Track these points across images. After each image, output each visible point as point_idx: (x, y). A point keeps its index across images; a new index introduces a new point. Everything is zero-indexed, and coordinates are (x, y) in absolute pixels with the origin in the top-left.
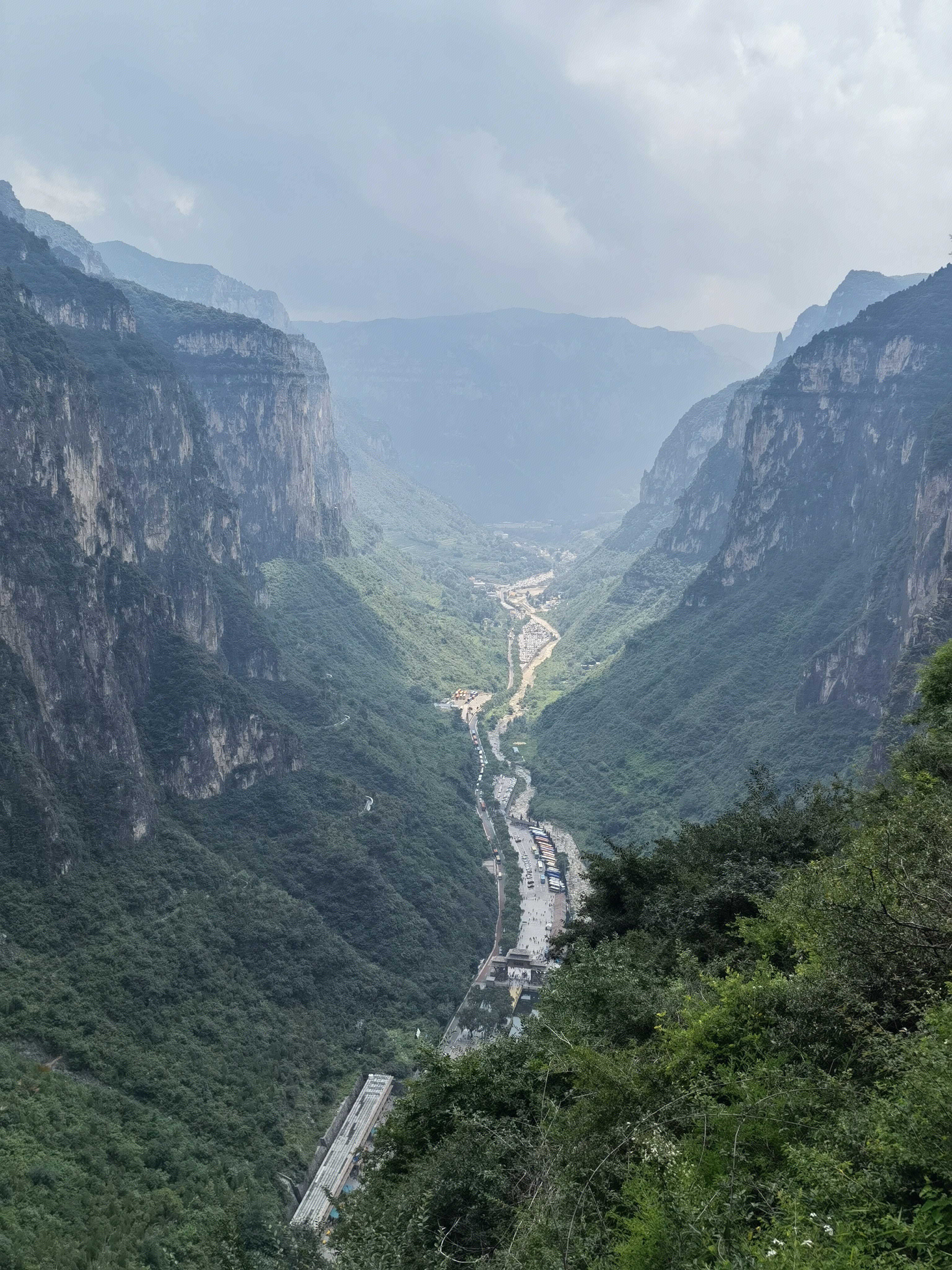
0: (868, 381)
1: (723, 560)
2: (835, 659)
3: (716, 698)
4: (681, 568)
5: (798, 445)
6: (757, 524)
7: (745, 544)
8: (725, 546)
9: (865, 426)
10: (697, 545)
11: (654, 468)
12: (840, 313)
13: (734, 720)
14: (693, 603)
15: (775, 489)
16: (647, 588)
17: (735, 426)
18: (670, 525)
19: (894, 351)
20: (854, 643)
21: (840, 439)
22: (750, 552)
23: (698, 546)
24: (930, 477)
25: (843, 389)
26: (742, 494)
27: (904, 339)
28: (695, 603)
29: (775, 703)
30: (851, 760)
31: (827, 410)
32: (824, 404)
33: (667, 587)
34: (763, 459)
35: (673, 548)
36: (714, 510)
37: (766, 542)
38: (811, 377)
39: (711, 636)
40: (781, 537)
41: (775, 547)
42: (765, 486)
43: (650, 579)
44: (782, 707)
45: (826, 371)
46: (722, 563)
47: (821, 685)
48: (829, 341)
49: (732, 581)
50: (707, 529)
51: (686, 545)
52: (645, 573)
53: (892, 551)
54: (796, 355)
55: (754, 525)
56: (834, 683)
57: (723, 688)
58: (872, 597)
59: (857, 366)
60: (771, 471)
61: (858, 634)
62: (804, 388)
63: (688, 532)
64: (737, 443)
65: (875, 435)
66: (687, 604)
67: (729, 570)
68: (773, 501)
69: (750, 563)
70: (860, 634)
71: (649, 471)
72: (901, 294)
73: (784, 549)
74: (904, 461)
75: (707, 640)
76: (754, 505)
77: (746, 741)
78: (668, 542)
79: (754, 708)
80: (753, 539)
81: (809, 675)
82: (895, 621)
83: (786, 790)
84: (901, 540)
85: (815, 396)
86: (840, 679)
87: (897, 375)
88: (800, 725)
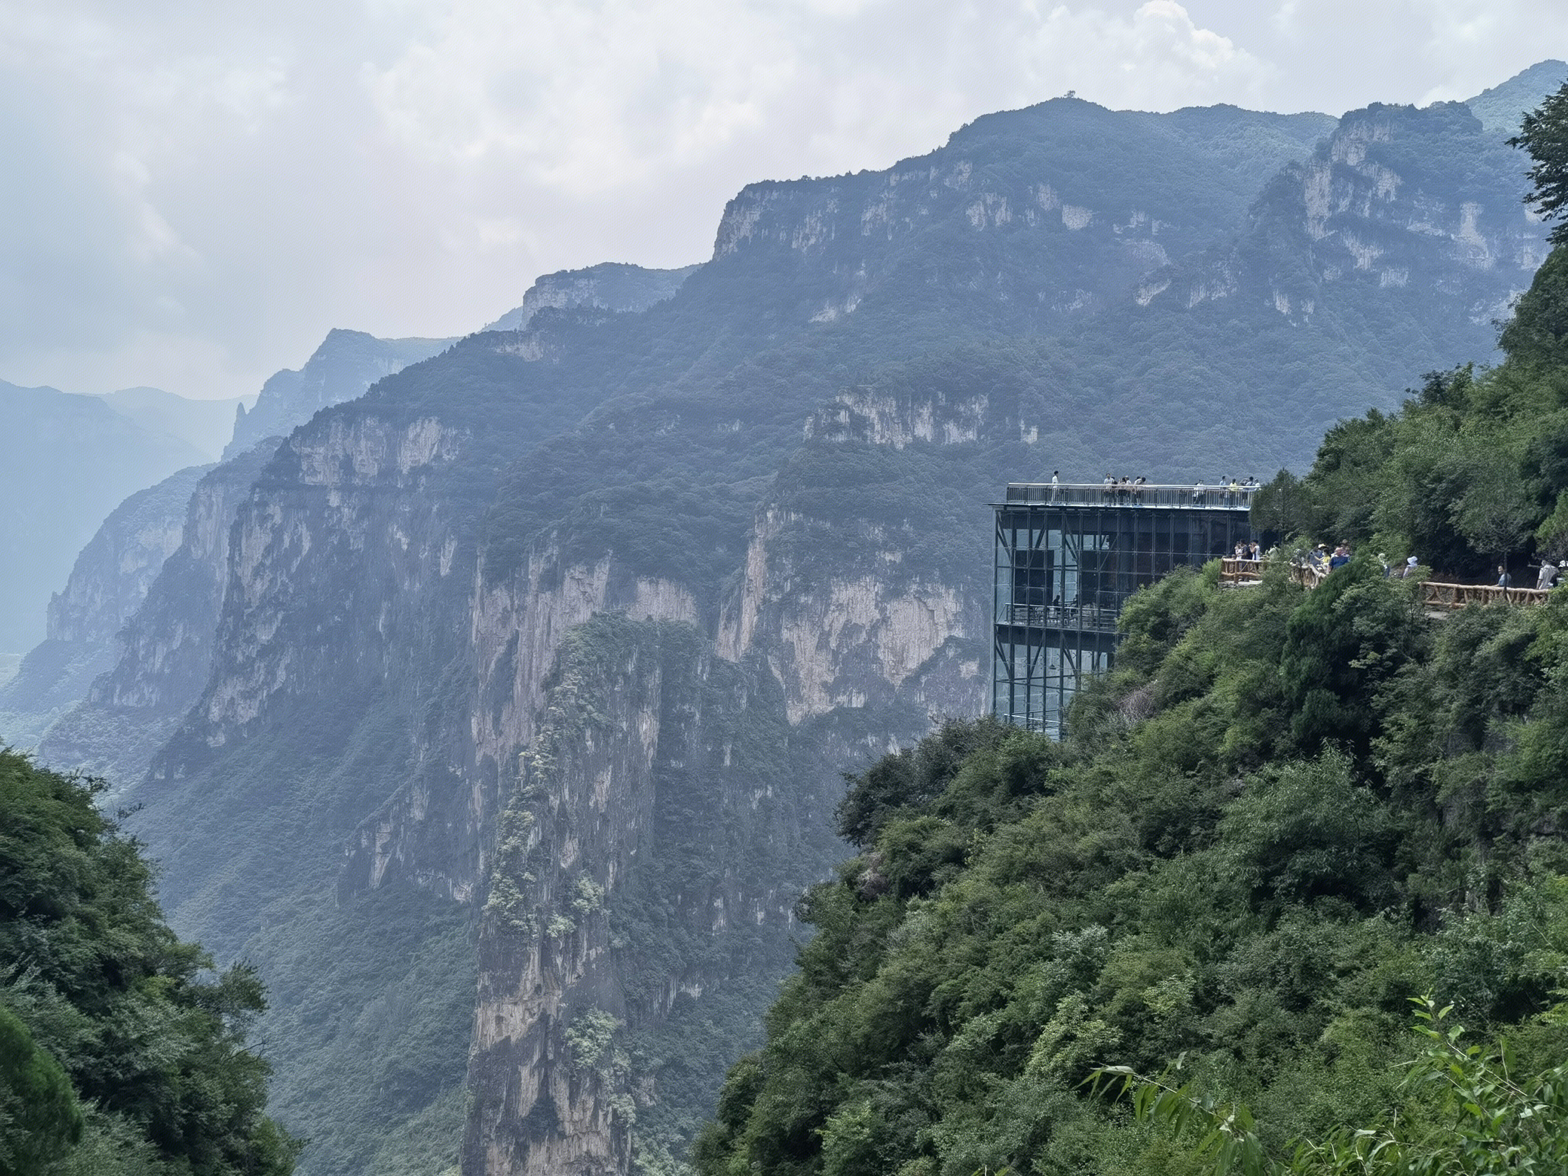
0: (389, 472)
1: (208, 711)
2: (386, 828)
3: (217, 903)
4: (132, 728)
5: (304, 553)
6: (254, 660)
7: (238, 688)
8: (210, 691)
9: (390, 529)
10: (152, 694)
11: (68, 588)
12: (323, 382)
13: (243, 929)
14: (166, 775)
15: (276, 614)
16: (79, 761)
17: (200, 529)
18: (111, 668)
19: (418, 435)
20: (409, 805)
21: (358, 544)
22: (246, 699)
23: (154, 696)
24: (490, 591)
25: (357, 481)
26: (230, 619)
27: (430, 421)
28: (169, 775)
29: (302, 898)
30: (418, 957)
31: (338, 508)
32: (334, 500)
33: (110, 758)
34: (257, 572)
35: (116, 701)
36: (176, 645)
37: (266, 683)
38: (316, 464)
39: (202, 818)
40: (288, 676)
41: (280, 690)
42: (261, 608)
43: (83, 748)
44: (312, 903)
45: (334, 457)
46: (206, 716)
47: (369, 865)
48: (335, 420)
49: (222, 739)
50: (167, 671)
51: (136, 697)
52: (75, 740)
53: (447, 684)
54: (293, 436)
55: (250, 661)
56: (387, 860)
57: (225, 887)
58: (426, 745)
59: (373, 452)
60: (269, 588)
61: (414, 794)
62: (307, 479)
63: (139, 677)
64: (205, 551)
65: (403, 539)
66: (157, 776)
67: (218, 725)
68: (274, 628)
69: (247, 712)
70: (416, 793)
71: (60, 593)
72: (418, 367)
73: (293, 691)
74: (444, 571)
75: (195, 823)
76: (248, 635)
77: (271, 955)
78: (107, 693)
79: (273, 908)
80: (248, 680)
81: (353, 853)
82: (459, 773)
83: (336, 1011)
84: (456, 671)
85: (322, 489)
86: (394, 854)
87: (425, 465)
88: (345, 922)
